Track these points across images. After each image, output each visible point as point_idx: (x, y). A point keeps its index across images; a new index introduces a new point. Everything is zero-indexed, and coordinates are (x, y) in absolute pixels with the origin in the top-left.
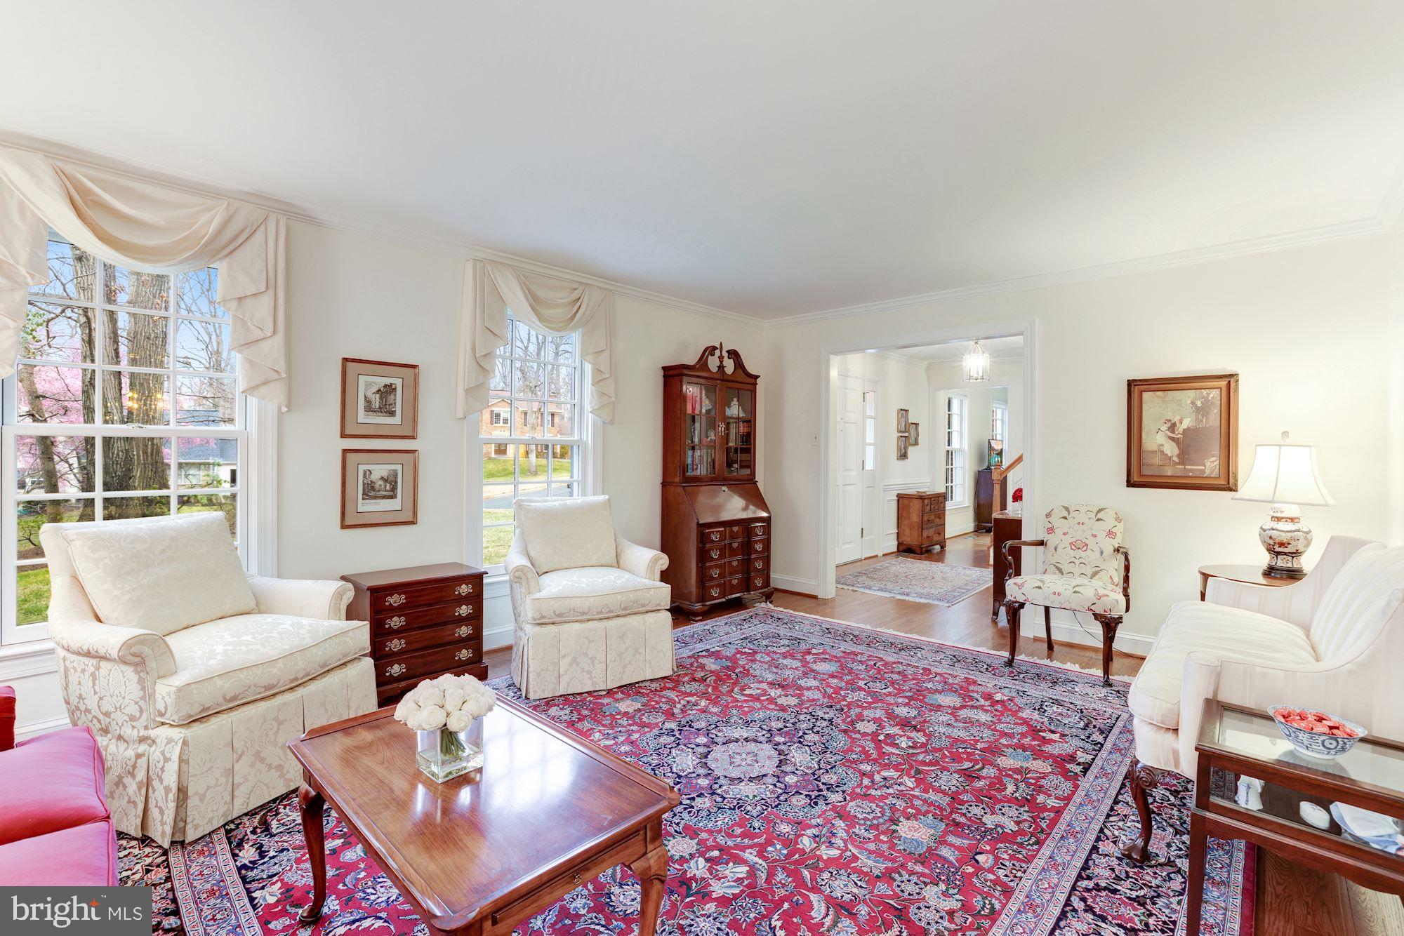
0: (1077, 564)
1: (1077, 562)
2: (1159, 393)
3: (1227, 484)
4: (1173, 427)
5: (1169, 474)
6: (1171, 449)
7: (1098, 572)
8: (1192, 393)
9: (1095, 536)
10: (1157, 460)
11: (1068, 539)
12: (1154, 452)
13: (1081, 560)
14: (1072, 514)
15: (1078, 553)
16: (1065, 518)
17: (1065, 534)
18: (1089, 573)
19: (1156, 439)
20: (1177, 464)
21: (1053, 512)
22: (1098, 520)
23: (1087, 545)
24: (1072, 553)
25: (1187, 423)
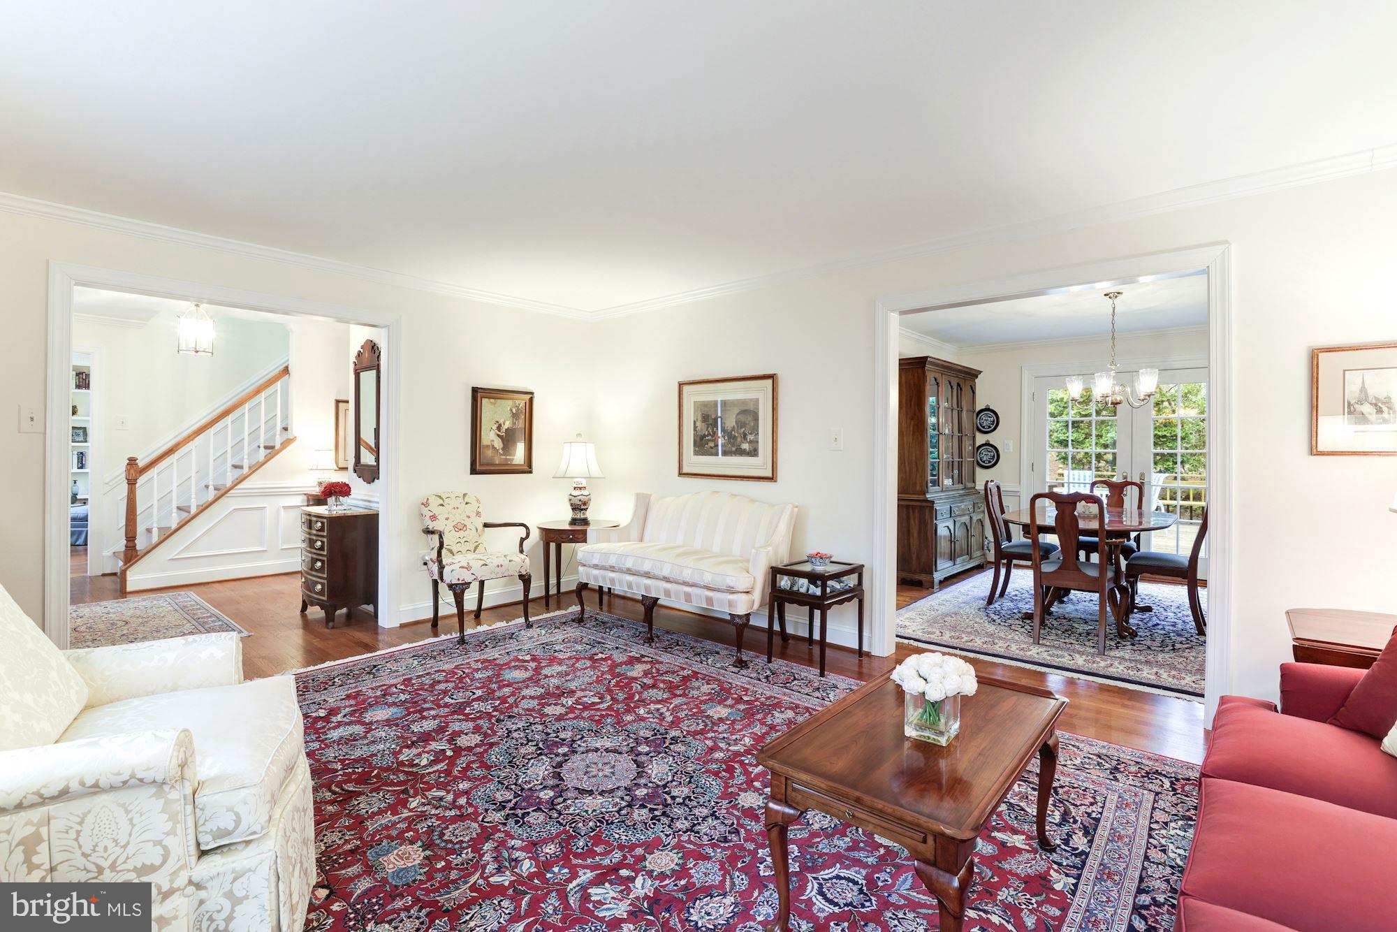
0: (462, 542)
1: (462, 541)
2: (492, 400)
3: (528, 468)
4: (499, 428)
5: (497, 463)
6: (498, 444)
7: (477, 546)
8: (510, 402)
9: (469, 517)
10: (490, 453)
11: (450, 524)
12: (488, 446)
13: (465, 539)
14: (447, 501)
15: (461, 534)
16: (442, 505)
17: (447, 519)
18: (472, 549)
19: (489, 436)
20: (501, 455)
21: (429, 501)
22: (467, 503)
23: (465, 526)
24: (458, 534)
25: (507, 425)
